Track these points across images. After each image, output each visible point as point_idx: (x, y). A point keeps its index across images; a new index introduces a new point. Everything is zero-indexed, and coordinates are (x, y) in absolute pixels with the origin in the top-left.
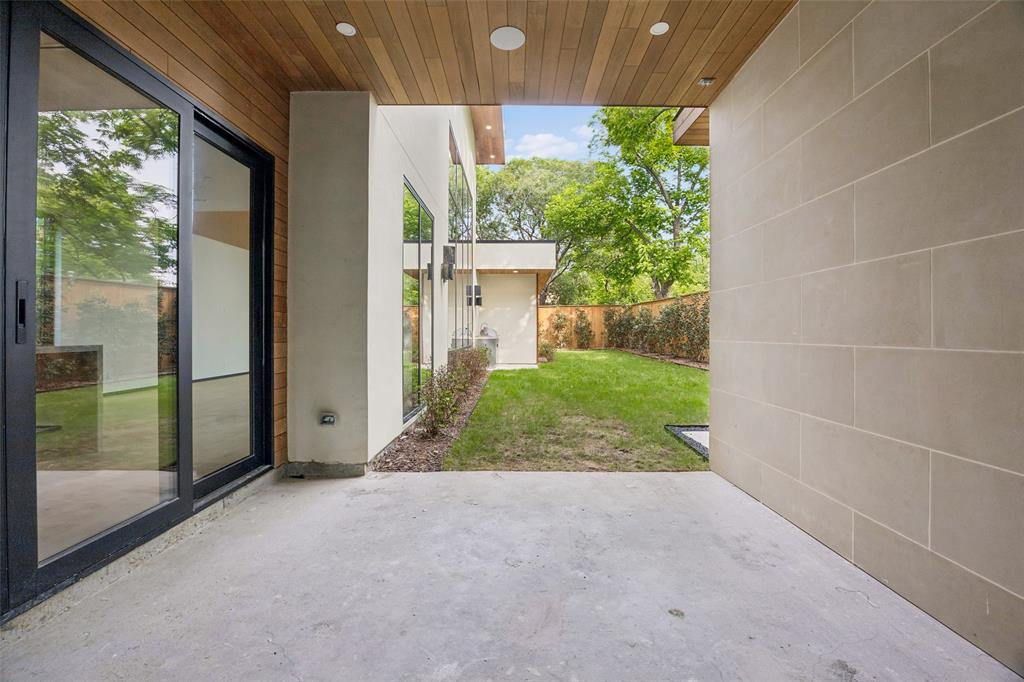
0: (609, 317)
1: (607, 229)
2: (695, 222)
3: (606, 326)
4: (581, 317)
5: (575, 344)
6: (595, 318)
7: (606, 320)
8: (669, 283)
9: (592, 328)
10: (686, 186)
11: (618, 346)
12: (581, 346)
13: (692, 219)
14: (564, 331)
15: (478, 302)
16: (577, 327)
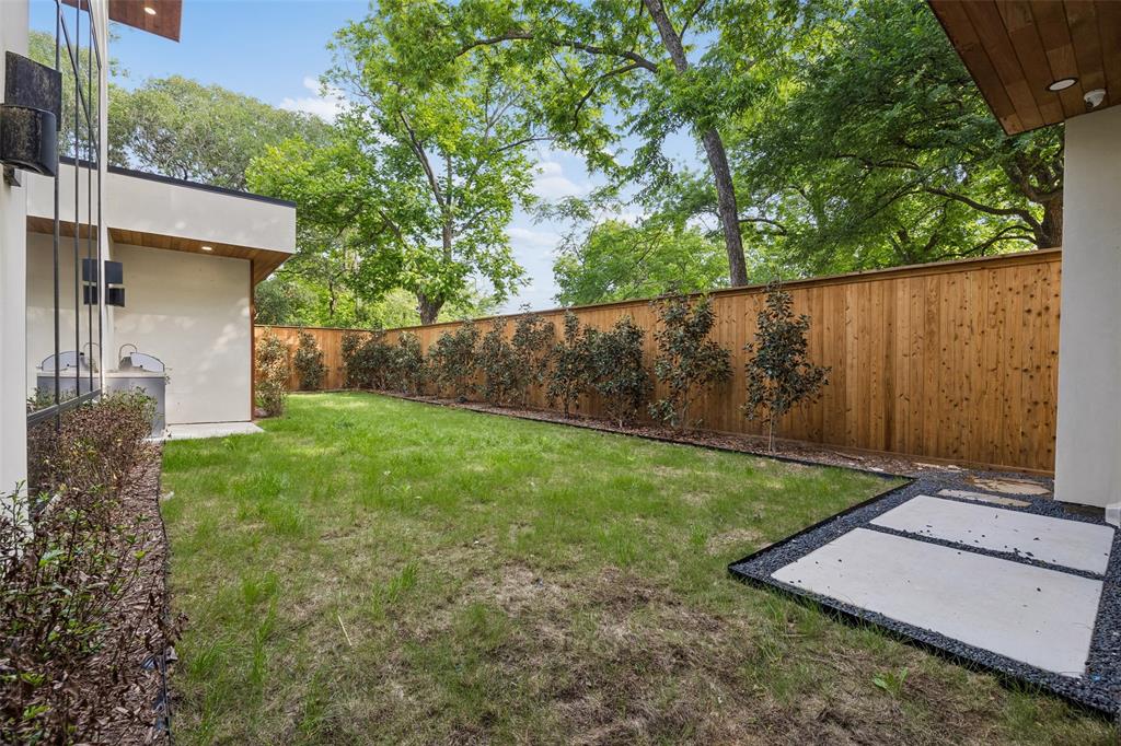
0: (349, 347)
1: (349, 219)
2: (469, 231)
3: (346, 358)
4: (306, 342)
5: (296, 383)
6: (328, 347)
7: (346, 350)
8: (438, 305)
9: (324, 361)
10: (459, 181)
11: (362, 387)
12: (307, 387)
13: (465, 227)
14: (278, 363)
15: (116, 298)
16: (299, 358)
